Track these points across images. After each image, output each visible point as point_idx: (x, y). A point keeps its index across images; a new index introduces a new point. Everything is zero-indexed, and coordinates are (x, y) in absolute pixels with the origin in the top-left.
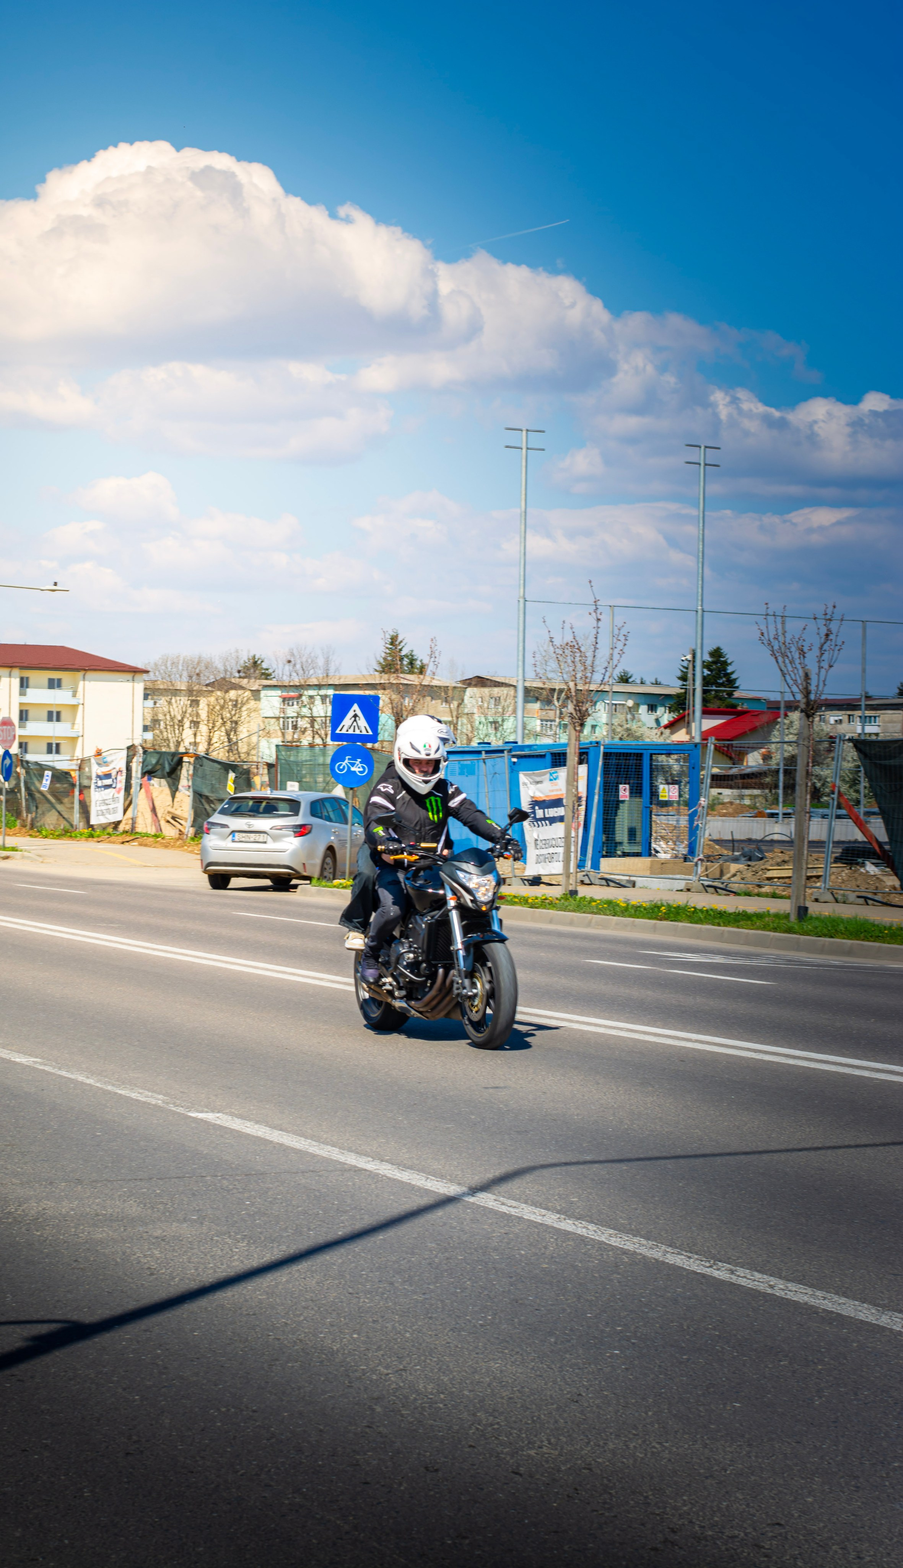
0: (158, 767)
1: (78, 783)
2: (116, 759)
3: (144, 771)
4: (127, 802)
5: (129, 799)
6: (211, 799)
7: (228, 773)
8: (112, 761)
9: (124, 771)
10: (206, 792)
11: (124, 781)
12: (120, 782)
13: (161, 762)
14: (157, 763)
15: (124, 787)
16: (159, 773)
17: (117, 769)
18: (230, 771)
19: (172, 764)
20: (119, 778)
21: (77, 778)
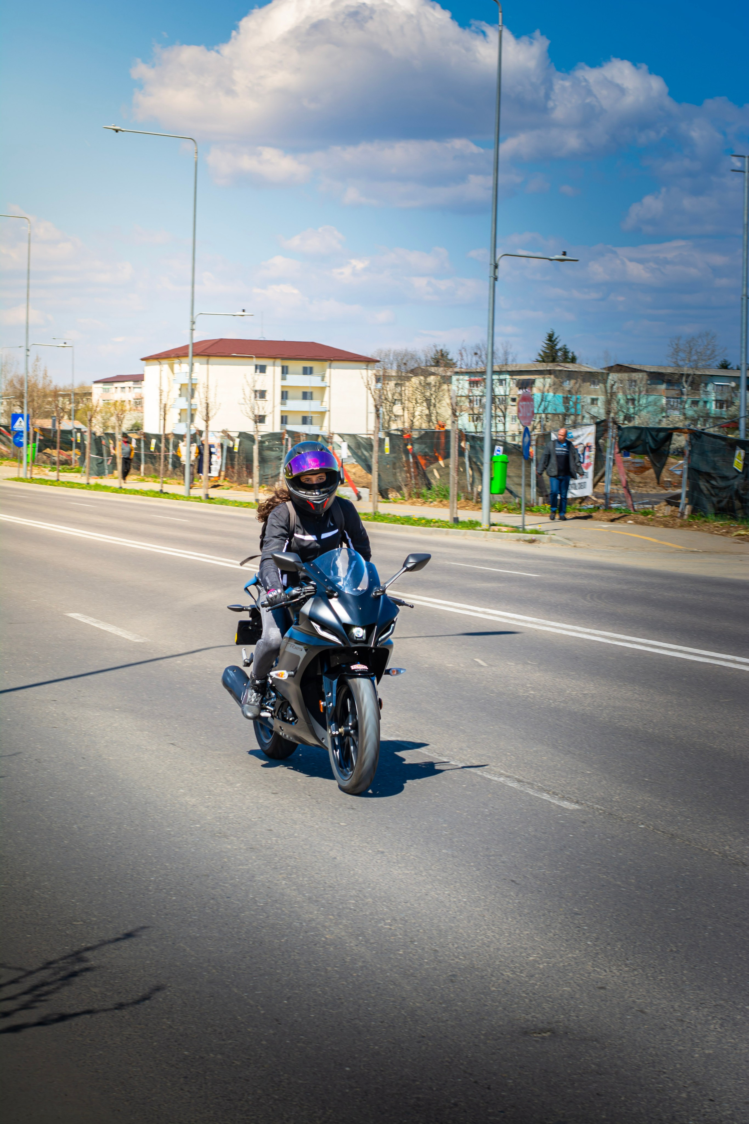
0: (638, 443)
1: (534, 458)
2: (583, 435)
3: (622, 447)
4: (597, 478)
5: (600, 474)
6: (714, 475)
7: (734, 450)
8: (579, 436)
9: (594, 447)
10: (705, 468)
11: (593, 457)
12: (589, 457)
13: (643, 437)
14: (638, 438)
15: (593, 463)
16: (640, 449)
17: (585, 444)
18: (738, 448)
19: (657, 439)
20: (587, 453)
21: (534, 453)
